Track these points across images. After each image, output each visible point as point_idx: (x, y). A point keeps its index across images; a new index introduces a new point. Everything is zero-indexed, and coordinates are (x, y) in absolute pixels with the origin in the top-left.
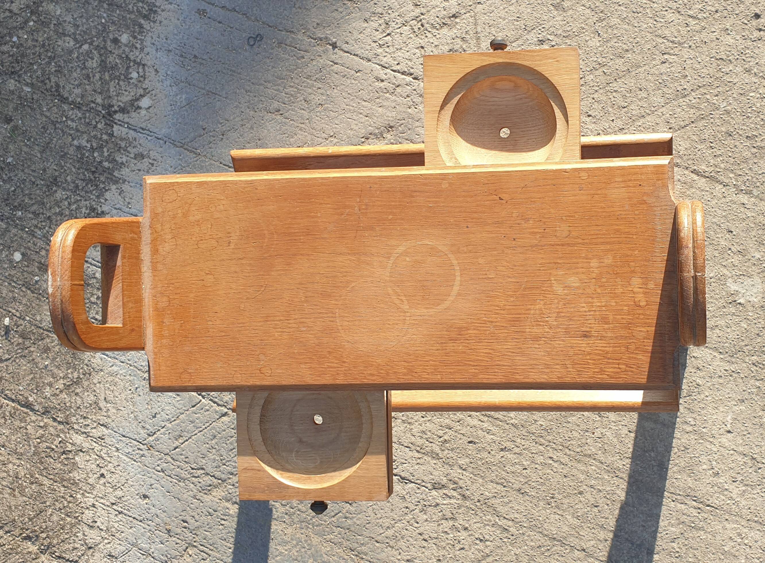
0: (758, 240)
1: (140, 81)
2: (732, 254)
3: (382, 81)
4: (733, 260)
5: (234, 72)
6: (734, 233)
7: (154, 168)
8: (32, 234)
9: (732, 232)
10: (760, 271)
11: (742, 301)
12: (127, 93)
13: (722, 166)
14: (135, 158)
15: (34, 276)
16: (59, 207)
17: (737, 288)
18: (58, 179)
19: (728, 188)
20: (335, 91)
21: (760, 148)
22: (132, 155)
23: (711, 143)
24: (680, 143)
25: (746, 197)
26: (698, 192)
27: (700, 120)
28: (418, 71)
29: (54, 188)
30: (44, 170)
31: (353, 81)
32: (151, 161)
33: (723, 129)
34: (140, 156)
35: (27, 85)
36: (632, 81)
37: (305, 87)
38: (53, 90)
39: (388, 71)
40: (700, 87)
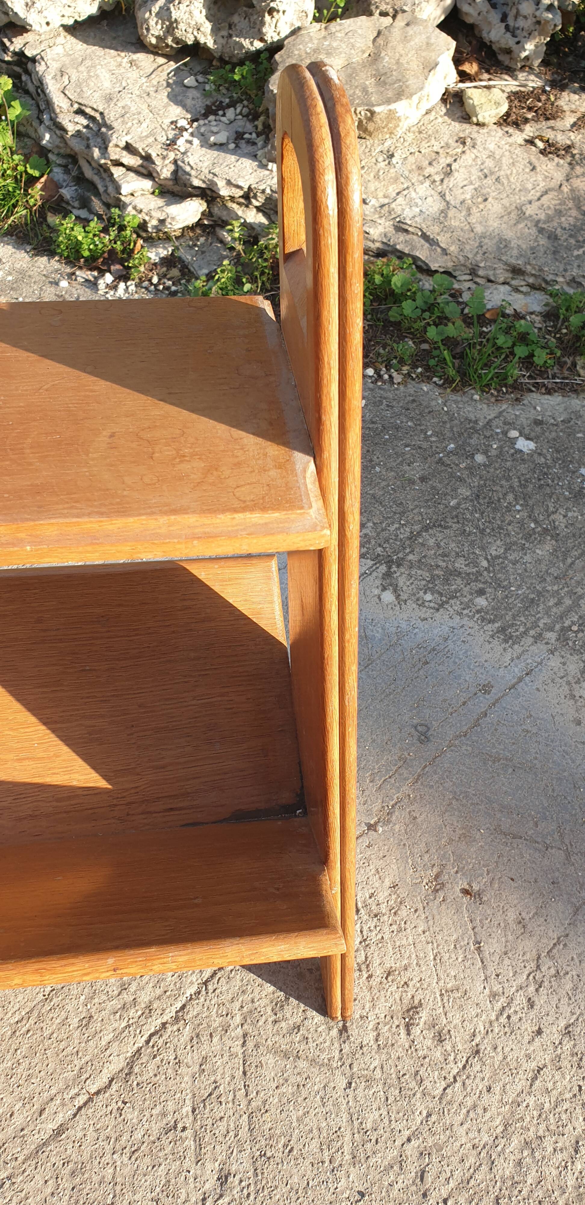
1: (418, 600)
12: (408, 583)
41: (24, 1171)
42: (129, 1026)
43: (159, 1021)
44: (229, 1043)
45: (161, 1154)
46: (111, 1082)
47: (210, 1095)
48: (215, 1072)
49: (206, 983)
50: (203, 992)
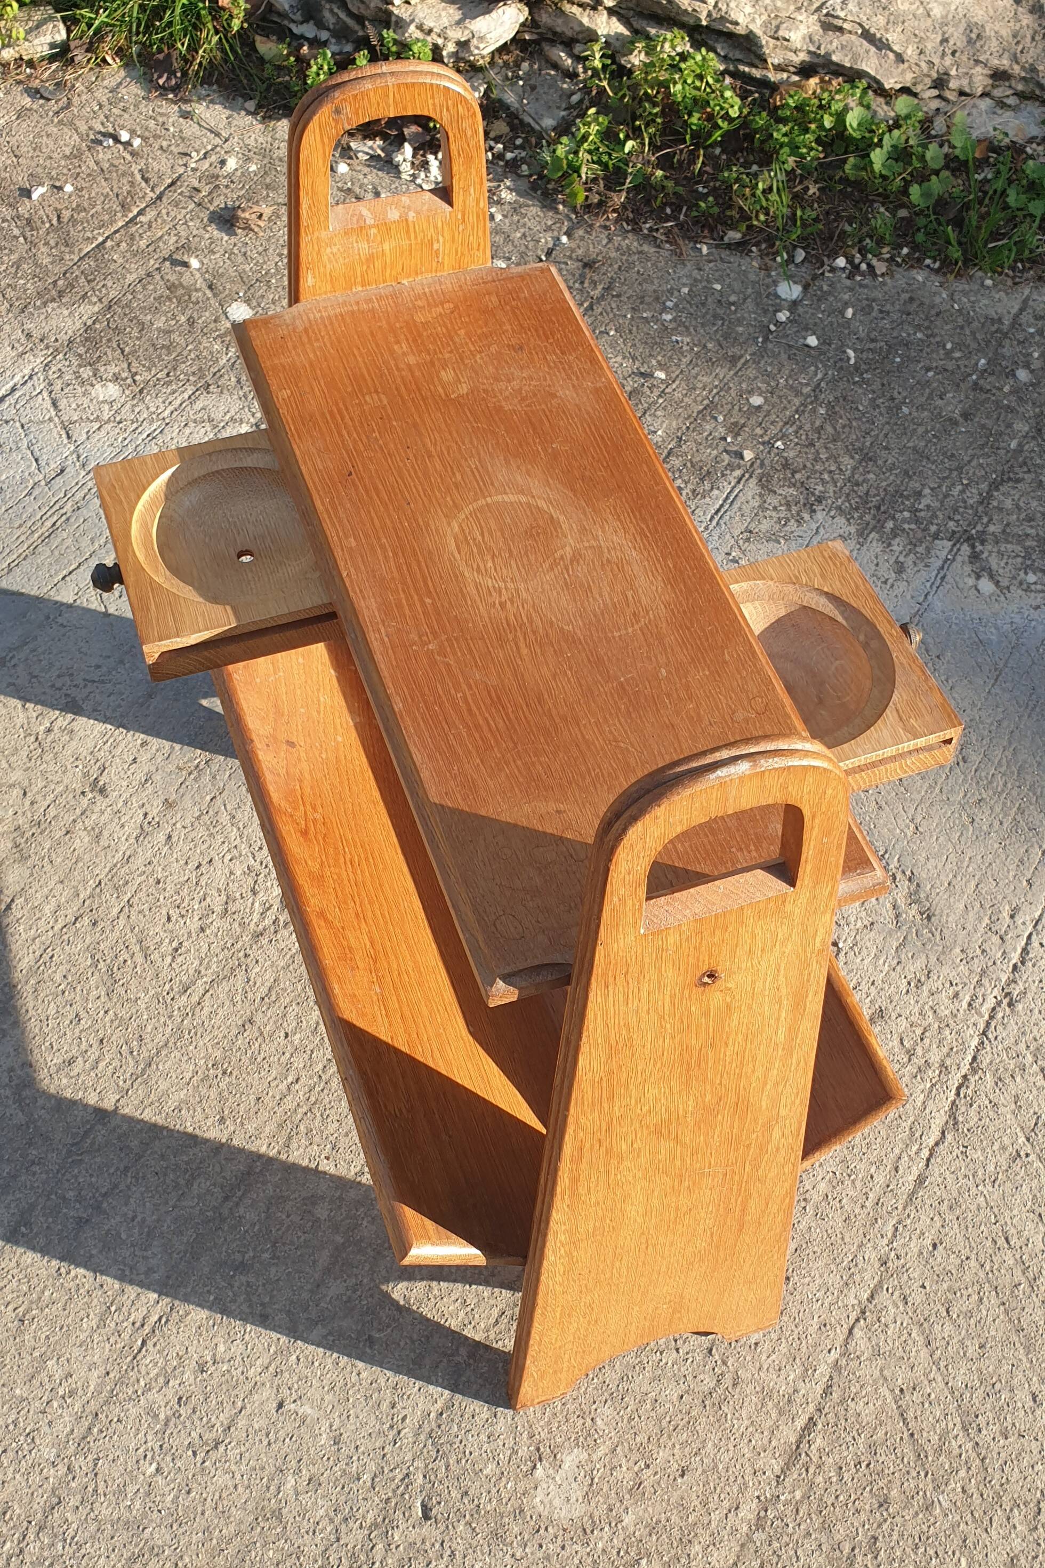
0: (660, 1525)
1: (1021, 583)
2: (636, 1469)
3: (1012, 917)
4: (624, 1469)
5: (1033, 709)
6: (680, 1480)
7: (879, 584)
8: (789, 422)
9: (682, 1476)
10: (596, 1519)
11: (539, 1472)
12: (1002, 564)
13: (819, 1479)
14: (897, 562)
15: (725, 416)
16: (827, 459)
17: (566, 1466)
18: (871, 463)
19: (774, 1483)
20: (996, 845)
21: (851, 1560)
22: (901, 559)
23: (868, 1465)
24: (871, 1405)
25: (751, 1516)
26: (770, 1423)
27: (915, 1451)
28: (1028, 973)
29: (857, 457)
30: (886, 448)
31: (1012, 873)
32: (890, 581)
33: (894, 1493)
34: (900, 568)
35: (1020, 445)
36: (1000, 1334)
37: (1004, 804)
38: (1011, 475)
39: (1030, 929)
40: (983, 1460)
41: (909, 1216)
42: (933, 1085)
43: (959, 1075)
44: (1032, 1079)
45: (1018, 1178)
46: (943, 1133)
47: (1036, 1124)
48: (1031, 1105)
49: (984, 1033)
50: (986, 1042)
